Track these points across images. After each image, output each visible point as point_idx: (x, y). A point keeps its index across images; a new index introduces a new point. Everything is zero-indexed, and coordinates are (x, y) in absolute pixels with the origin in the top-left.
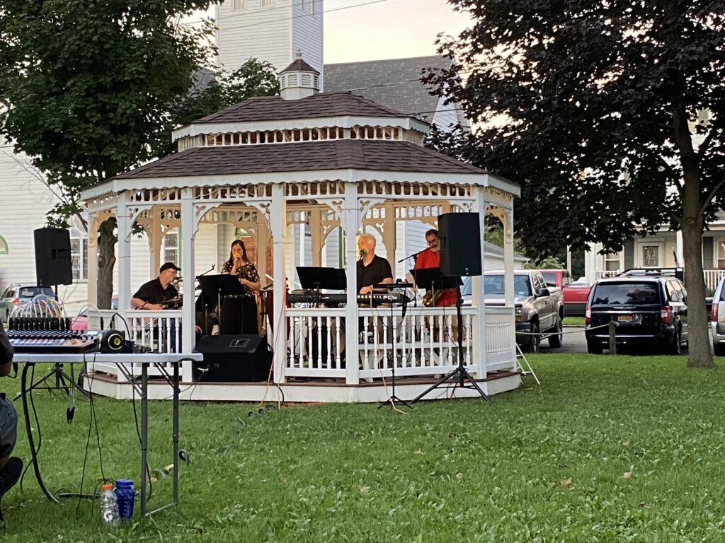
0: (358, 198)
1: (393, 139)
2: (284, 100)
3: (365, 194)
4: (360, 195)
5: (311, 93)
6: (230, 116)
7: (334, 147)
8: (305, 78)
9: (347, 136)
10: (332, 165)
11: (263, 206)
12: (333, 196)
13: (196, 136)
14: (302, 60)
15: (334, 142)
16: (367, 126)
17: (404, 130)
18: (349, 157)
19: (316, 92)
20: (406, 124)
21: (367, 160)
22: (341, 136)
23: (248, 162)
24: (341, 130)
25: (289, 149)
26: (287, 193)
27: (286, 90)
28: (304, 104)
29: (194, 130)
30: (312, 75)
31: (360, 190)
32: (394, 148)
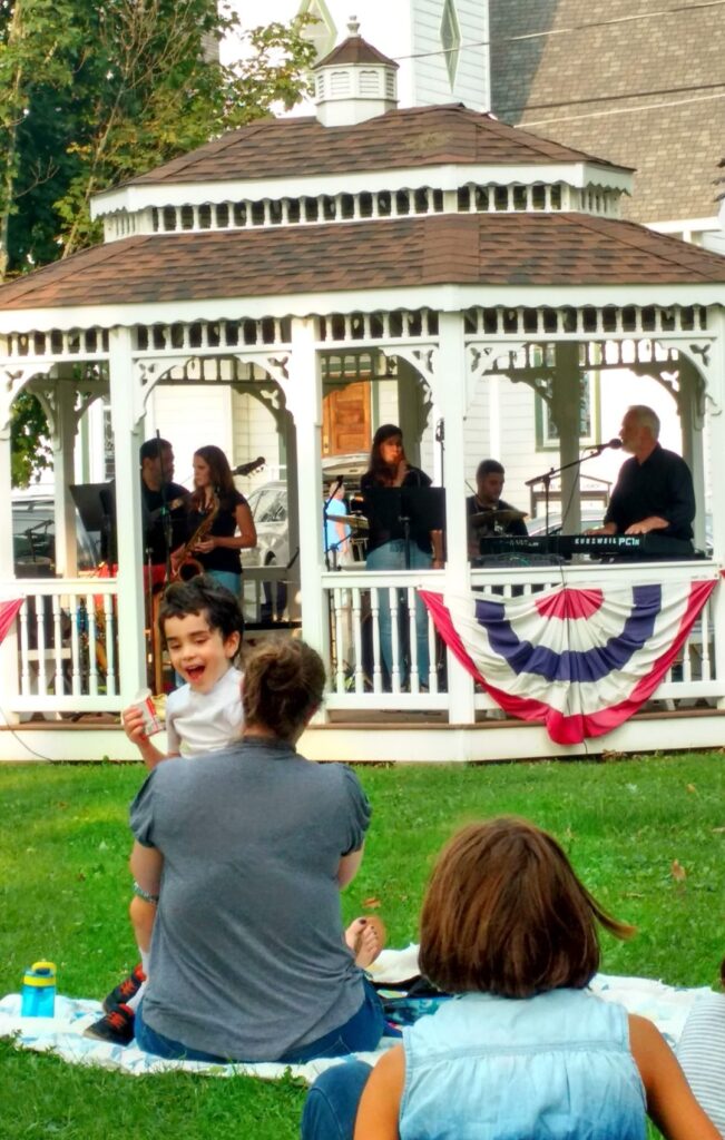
0: (467, 344)
1: (549, 208)
2: (323, 128)
3: (481, 334)
4: (471, 337)
5: (379, 110)
6: (206, 166)
7: (421, 233)
8: (366, 77)
9: (451, 207)
10: (410, 276)
11: (276, 363)
12: (415, 339)
13: (140, 212)
14: (359, 40)
15: (422, 221)
16: (492, 185)
17: (573, 190)
18: (449, 258)
19: (391, 106)
20: (575, 175)
21: (485, 263)
22: (439, 206)
23: (244, 271)
24: (439, 195)
25: (328, 239)
26: (323, 336)
27: (328, 105)
28: (361, 136)
29: (136, 198)
30: (381, 72)
31: (470, 328)
32: (547, 231)
